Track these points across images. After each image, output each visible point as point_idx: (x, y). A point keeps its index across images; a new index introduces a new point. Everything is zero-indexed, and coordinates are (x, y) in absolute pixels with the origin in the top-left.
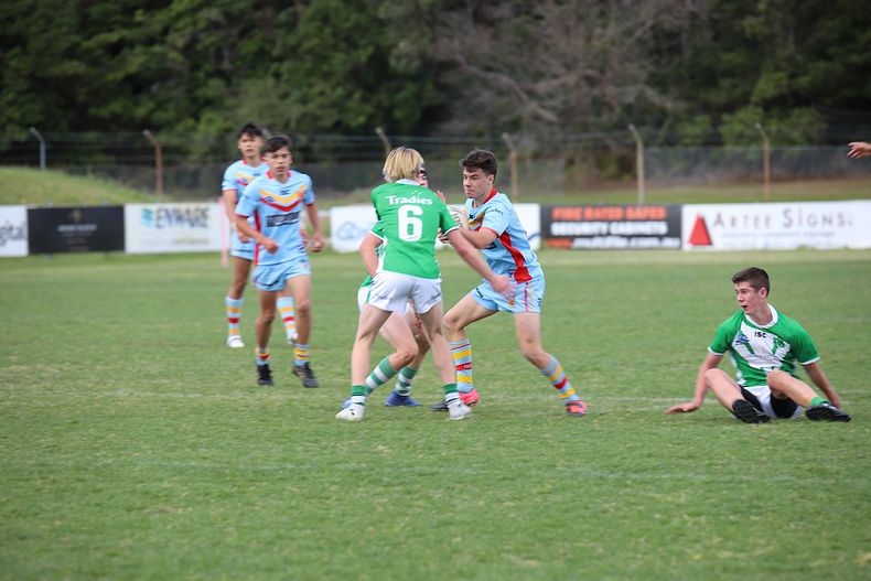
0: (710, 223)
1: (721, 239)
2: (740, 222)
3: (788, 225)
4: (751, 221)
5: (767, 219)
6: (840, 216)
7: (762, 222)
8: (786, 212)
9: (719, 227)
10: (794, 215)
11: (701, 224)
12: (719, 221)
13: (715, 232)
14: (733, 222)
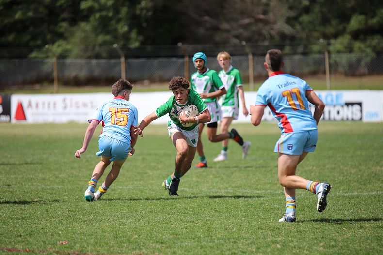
0: (25, 106)
1: (31, 116)
2: (40, 106)
3: (65, 108)
4: (46, 105)
5: (55, 104)
6: (92, 103)
7: (52, 106)
8: (64, 100)
9: (30, 109)
10: (68, 102)
11: (20, 106)
12: (30, 105)
13: (28, 112)
14: (37, 105)
